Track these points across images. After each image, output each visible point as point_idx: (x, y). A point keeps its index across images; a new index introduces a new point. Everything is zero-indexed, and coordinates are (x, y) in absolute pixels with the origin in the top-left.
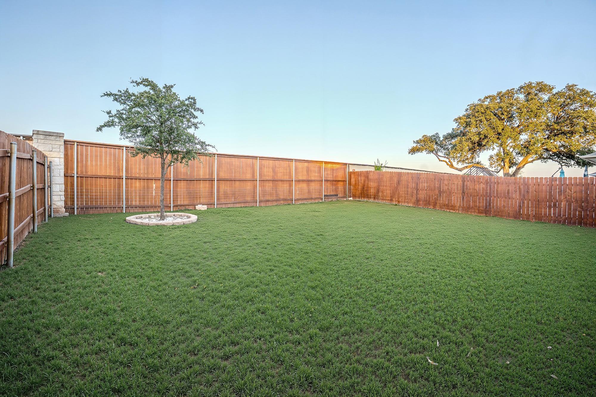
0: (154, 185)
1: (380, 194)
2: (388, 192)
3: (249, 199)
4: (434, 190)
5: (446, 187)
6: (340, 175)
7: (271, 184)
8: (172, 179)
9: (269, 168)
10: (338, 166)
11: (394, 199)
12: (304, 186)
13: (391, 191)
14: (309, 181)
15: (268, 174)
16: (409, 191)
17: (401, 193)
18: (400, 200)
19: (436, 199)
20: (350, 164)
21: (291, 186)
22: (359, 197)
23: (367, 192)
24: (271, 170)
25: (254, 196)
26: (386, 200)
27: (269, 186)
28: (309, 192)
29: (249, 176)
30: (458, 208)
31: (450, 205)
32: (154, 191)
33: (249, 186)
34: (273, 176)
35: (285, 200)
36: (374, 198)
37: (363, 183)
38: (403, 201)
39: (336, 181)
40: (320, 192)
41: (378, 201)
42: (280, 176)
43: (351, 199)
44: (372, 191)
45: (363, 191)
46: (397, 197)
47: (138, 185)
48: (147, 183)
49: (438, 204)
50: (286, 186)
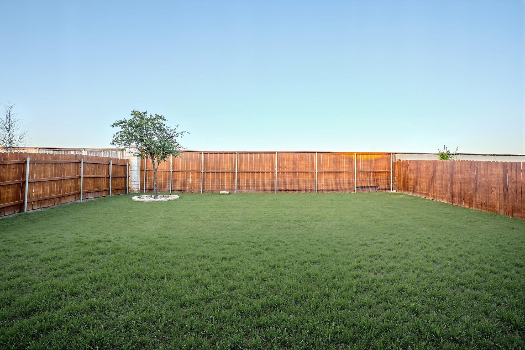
0: (191, 176)
1: (418, 187)
2: (424, 185)
3: (267, 188)
4: (470, 183)
5: (484, 179)
6: (382, 166)
7: (291, 175)
8: (202, 172)
9: (289, 161)
10: (377, 156)
11: (429, 193)
12: (331, 177)
13: (428, 183)
14: (336, 173)
15: (289, 166)
16: (444, 183)
17: (436, 186)
18: (435, 194)
19: (472, 196)
20: (397, 154)
21: (313, 177)
22: (401, 190)
23: (407, 184)
24: (291, 163)
25: (273, 186)
26: (423, 194)
27: (289, 178)
28: (337, 183)
29: (268, 169)
30: (498, 209)
31: (488, 204)
32: (191, 180)
33: (267, 177)
34: (293, 168)
35: (307, 190)
36: (413, 191)
37: (404, 174)
38: (438, 196)
39: (374, 172)
40: (352, 183)
41: (416, 195)
42: (301, 168)
43: (394, 191)
44: (412, 183)
45: (404, 184)
46: (432, 191)
47: (180, 176)
48: (186, 174)
49: (474, 203)
50: (309, 177)
